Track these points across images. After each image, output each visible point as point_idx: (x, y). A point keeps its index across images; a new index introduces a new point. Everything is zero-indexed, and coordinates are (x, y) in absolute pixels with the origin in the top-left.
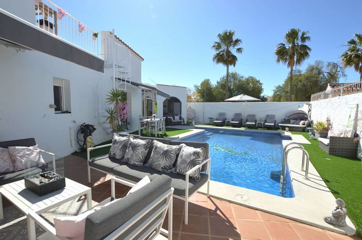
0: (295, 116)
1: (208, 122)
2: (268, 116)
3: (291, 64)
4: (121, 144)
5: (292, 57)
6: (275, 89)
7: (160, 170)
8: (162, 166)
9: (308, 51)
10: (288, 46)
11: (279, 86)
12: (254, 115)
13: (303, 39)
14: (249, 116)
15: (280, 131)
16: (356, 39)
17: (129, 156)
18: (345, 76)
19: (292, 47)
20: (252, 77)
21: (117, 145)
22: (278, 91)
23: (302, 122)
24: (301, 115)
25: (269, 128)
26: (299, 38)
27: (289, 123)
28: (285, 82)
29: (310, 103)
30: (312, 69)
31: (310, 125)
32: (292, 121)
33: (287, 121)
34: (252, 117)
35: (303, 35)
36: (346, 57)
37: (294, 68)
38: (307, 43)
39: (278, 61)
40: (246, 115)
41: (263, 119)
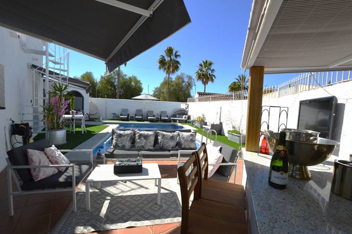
0: (179, 112)
1: (112, 118)
2: (162, 112)
3: (168, 73)
4: (128, 136)
5: (169, 68)
6: (154, 89)
7: (170, 149)
8: (172, 146)
9: (179, 66)
10: (167, 59)
11: (157, 88)
12: (152, 112)
13: (176, 56)
14: (148, 112)
15: (172, 123)
16: (203, 64)
17: (143, 144)
18: (195, 85)
19: (170, 60)
20: (135, 77)
21: (125, 138)
22: (156, 92)
23: (184, 116)
24: (183, 112)
25: (165, 121)
26: (174, 54)
27: (176, 117)
28: (161, 85)
29: (188, 103)
30: (179, 78)
31: (189, 118)
32: (177, 116)
33: (174, 116)
34: (151, 113)
35: (176, 53)
36: (198, 74)
37: (170, 76)
38: (178, 59)
39: (160, 68)
40: (146, 112)
41: (159, 115)
